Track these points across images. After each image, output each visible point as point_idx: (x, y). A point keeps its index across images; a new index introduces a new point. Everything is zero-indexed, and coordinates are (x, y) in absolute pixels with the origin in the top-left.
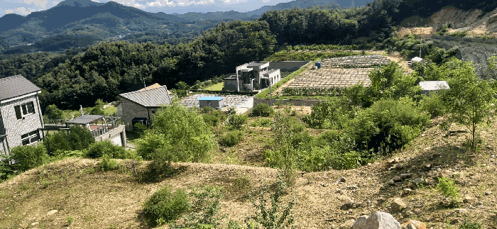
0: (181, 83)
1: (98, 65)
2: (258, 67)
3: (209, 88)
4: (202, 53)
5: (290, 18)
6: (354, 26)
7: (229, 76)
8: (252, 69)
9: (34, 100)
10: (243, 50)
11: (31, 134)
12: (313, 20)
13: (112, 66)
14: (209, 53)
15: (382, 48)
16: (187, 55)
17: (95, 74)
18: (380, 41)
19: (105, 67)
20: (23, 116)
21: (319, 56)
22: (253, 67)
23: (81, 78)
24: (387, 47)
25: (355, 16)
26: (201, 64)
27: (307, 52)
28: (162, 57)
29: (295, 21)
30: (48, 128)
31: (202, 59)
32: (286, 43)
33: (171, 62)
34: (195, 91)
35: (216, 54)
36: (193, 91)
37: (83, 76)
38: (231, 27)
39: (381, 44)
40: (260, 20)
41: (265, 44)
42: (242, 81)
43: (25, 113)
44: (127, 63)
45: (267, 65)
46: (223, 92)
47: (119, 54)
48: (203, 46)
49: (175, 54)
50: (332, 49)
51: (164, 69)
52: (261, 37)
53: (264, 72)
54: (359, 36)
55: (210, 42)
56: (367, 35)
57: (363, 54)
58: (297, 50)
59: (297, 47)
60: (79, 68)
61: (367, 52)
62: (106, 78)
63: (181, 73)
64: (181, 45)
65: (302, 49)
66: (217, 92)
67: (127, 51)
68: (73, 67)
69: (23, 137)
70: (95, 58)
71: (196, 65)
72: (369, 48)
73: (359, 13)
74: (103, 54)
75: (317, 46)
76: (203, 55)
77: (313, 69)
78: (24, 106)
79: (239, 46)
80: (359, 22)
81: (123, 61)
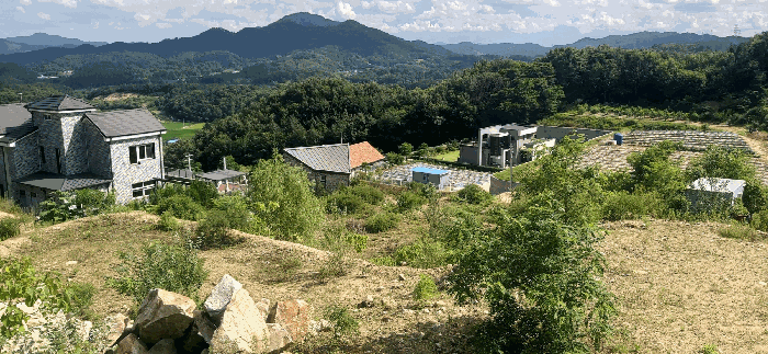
0: (405, 144)
1: (300, 110)
2: (517, 133)
3: (439, 157)
4: (444, 105)
5: (591, 61)
6: (700, 81)
7: (468, 142)
8: (506, 134)
9: (156, 141)
10: (506, 105)
11: (146, 183)
12: (631, 68)
13: (319, 113)
14: (453, 106)
15: (740, 123)
16: (421, 105)
17: (294, 120)
18: (741, 111)
19: (309, 113)
20: (138, 160)
21: (628, 124)
22: (509, 131)
23: (275, 125)
24: (750, 123)
25: (703, 66)
26: (439, 120)
27: (610, 116)
28: (387, 106)
29: (598, 65)
30: (170, 179)
31: (442, 112)
32: (579, 100)
33: (395, 115)
34: (417, 158)
35: (464, 108)
36: (415, 158)
37: (278, 122)
38: (494, 69)
39: (741, 116)
40: (543, 60)
41: (542, 98)
42: (487, 151)
43: (142, 156)
44: (338, 110)
45: (533, 130)
46: (458, 165)
47: (329, 97)
48: (448, 94)
49: (405, 102)
50: (653, 116)
51: (385, 123)
52: (538, 88)
53: (527, 141)
54: (703, 100)
55: (459, 88)
56: (720, 99)
57: (704, 129)
58: (594, 112)
59: (596, 108)
60: (275, 110)
61: (712, 126)
62: (307, 127)
63: (409, 132)
64: (417, 90)
65: (602, 111)
66: (447, 163)
67: (342, 93)
68: (268, 108)
69: (134, 186)
70: (299, 99)
71: (430, 120)
72: (717, 121)
73: (711, 62)
74: (309, 94)
75: (629, 110)
76: (445, 107)
77: (610, 144)
78: (142, 148)
79: (502, 98)
80: (708, 76)
81: (334, 106)
